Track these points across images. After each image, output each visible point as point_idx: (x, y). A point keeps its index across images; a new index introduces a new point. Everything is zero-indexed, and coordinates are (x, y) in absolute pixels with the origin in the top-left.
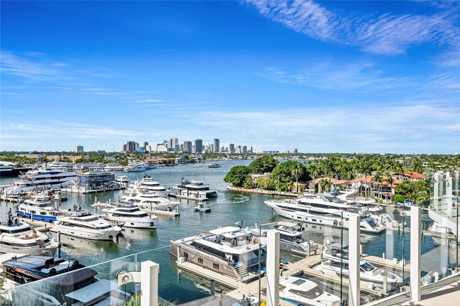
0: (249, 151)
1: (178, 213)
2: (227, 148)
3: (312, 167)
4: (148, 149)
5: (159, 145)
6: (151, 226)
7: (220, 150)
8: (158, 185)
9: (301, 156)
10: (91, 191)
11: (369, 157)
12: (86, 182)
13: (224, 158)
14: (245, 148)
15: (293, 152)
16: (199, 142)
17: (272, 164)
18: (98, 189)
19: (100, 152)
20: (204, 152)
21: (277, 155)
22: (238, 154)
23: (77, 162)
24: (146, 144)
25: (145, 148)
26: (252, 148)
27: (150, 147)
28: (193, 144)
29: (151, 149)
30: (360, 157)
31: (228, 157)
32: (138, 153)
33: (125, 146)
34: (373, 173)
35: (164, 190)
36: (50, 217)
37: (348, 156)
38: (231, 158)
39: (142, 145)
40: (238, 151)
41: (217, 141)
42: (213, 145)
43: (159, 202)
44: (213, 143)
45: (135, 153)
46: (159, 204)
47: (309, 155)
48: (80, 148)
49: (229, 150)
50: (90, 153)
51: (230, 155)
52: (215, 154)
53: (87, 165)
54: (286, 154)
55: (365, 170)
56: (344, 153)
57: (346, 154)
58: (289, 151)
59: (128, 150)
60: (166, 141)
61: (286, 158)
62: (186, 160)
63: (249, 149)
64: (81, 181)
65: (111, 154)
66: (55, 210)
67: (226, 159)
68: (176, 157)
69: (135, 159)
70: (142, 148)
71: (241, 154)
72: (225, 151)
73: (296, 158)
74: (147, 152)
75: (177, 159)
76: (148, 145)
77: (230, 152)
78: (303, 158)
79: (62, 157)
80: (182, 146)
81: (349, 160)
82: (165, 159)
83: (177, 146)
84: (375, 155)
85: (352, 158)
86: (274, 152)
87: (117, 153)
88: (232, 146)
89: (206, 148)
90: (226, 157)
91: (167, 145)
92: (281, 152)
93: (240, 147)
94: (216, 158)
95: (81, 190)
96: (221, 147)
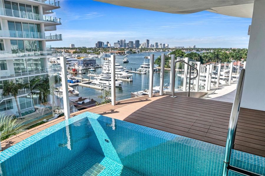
0: (166, 47)
1: (131, 80)
2: (153, 45)
3: (205, 56)
4: (109, 46)
5: (115, 43)
6: (119, 85)
7: (150, 46)
8: (119, 65)
9: (198, 50)
10: (85, 68)
11: (239, 50)
12: (82, 64)
13: (152, 51)
14: (164, 45)
15: (192, 47)
16: (138, 42)
17: (182, 54)
18: (88, 67)
19: (84, 47)
20: (140, 47)
21: (183, 49)
22: (160, 49)
23: (74, 53)
24: (108, 43)
25: (107, 45)
26: (168, 45)
27: (110, 44)
28: (134, 43)
29: (110, 46)
30: (234, 50)
31: (155, 50)
32: (104, 48)
33: (96, 44)
34: (242, 60)
35: (123, 68)
36: (70, 80)
37: (227, 49)
38: (156, 51)
39: (105, 44)
40: (160, 47)
41: (148, 41)
42: (145, 43)
43: (122, 74)
44: (146, 42)
45: (102, 48)
46: (122, 75)
47: (202, 49)
48: (73, 45)
49: (154, 46)
50: (79, 48)
51: (156, 49)
52: (147, 49)
53: (79, 54)
54: (188, 49)
55: (237, 58)
56: (224, 48)
57: (225, 49)
58: (190, 47)
59: (98, 46)
60: (118, 41)
61: (188, 51)
62: (131, 52)
63: (166, 45)
64: (79, 63)
65: (90, 49)
66: (72, 77)
67: (154, 52)
68: (125, 50)
69: (103, 51)
70: (106, 45)
71: (162, 49)
72: (152, 47)
73: (194, 51)
74: (109, 47)
75: (126, 51)
76: (109, 43)
77: (155, 47)
78: (199, 51)
79: (66, 50)
80: (128, 44)
81: (228, 52)
82: (120, 51)
83: (125, 44)
84: (244, 49)
85: (229, 51)
86: (181, 47)
87: (93, 48)
88: (157, 44)
89: (141, 45)
90: (153, 50)
91: (119, 43)
92: (185, 47)
93: (161, 44)
94: (148, 51)
95: (80, 68)
96: (150, 44)
